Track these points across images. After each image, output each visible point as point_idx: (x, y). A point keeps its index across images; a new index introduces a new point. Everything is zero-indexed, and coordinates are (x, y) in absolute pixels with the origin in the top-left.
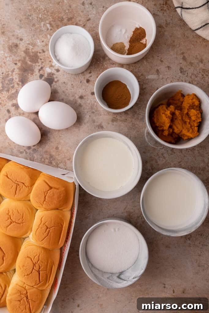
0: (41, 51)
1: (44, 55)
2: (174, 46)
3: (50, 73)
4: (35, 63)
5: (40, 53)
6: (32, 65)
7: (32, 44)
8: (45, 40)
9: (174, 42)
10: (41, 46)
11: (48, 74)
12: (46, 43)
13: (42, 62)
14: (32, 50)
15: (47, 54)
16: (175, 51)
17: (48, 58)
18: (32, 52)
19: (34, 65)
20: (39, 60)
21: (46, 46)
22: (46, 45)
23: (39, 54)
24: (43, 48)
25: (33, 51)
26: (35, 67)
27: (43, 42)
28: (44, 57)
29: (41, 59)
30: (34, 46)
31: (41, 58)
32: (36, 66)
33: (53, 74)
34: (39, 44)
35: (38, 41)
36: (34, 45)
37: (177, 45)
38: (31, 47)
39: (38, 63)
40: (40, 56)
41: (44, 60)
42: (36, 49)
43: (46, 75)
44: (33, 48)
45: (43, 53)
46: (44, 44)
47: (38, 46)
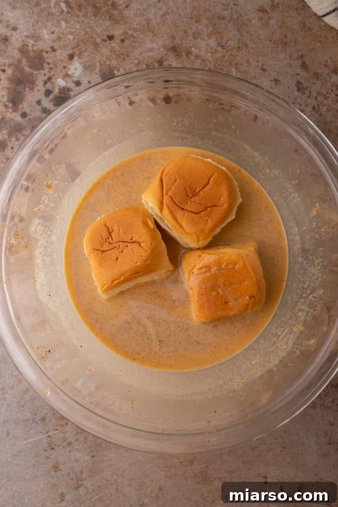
0: (48, 50)
1: (55, 56)
2: (286, 44)
3: (64, 88)
4: (39, 69)
5: (47, 52)
6: (32, 74)
7: (34, 37)
8: (57, 31)
9: (286, 36)
10: (50, 41)
11: (60, 89)
12: (58, 35)
13: (51, 69)
14: (33, 47)
15: (60, 54)
16: (288, 51)
17: (60, 62)
18: (33, 51)
19: (35, 73)
20: (45, 65)
21: (57, 42)
22: (57, 40)
23: (45, 54)
24: (53, 44)
25: (35, 48)
26: (37, 77)
27: (53, 33)
28: (54, 59)
29: (49, 64)
30: (36, 41)
31: (50, 61)
32: (39, 75)
33: (69, 90)
34: (47, 36)
35: (45, 31)
36: (37, 38)
37: (291, 42)
38: (32, 42)
39: (44, 70)
40: (47, 58)
41: (53, 64)
42: (40, 45)
43: (56, 91)
44: (34, 43)
45: (54, 53)
46: (54, 36)
47: (44, 41)
